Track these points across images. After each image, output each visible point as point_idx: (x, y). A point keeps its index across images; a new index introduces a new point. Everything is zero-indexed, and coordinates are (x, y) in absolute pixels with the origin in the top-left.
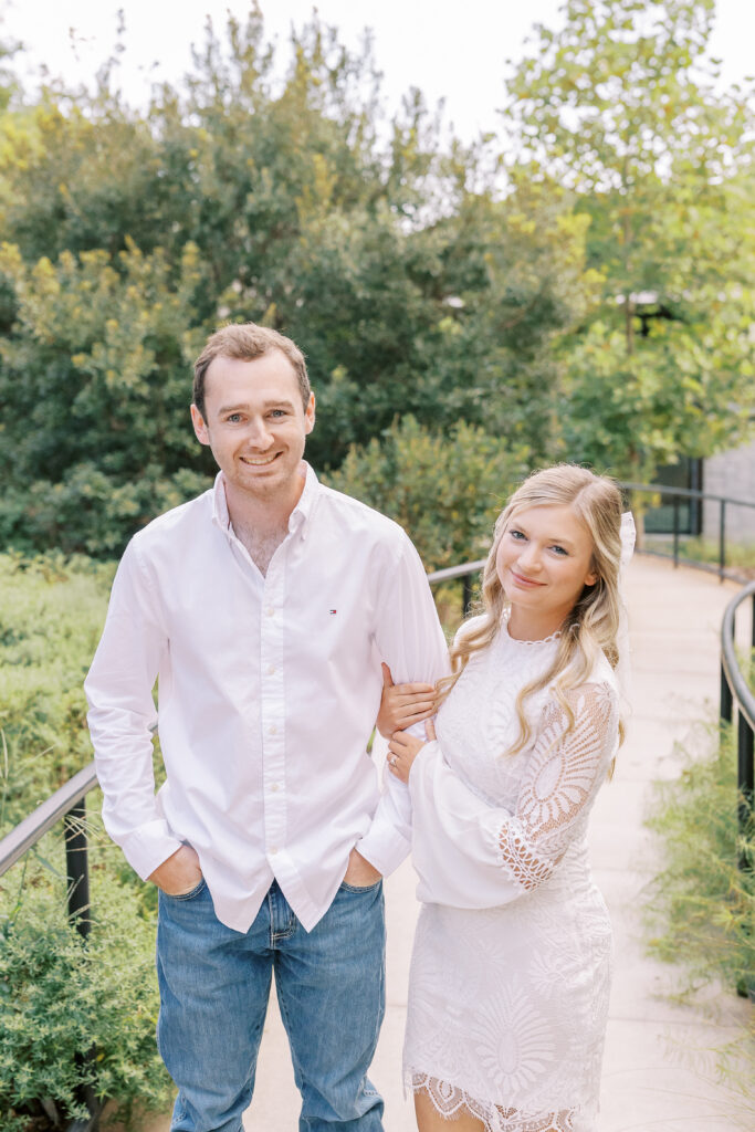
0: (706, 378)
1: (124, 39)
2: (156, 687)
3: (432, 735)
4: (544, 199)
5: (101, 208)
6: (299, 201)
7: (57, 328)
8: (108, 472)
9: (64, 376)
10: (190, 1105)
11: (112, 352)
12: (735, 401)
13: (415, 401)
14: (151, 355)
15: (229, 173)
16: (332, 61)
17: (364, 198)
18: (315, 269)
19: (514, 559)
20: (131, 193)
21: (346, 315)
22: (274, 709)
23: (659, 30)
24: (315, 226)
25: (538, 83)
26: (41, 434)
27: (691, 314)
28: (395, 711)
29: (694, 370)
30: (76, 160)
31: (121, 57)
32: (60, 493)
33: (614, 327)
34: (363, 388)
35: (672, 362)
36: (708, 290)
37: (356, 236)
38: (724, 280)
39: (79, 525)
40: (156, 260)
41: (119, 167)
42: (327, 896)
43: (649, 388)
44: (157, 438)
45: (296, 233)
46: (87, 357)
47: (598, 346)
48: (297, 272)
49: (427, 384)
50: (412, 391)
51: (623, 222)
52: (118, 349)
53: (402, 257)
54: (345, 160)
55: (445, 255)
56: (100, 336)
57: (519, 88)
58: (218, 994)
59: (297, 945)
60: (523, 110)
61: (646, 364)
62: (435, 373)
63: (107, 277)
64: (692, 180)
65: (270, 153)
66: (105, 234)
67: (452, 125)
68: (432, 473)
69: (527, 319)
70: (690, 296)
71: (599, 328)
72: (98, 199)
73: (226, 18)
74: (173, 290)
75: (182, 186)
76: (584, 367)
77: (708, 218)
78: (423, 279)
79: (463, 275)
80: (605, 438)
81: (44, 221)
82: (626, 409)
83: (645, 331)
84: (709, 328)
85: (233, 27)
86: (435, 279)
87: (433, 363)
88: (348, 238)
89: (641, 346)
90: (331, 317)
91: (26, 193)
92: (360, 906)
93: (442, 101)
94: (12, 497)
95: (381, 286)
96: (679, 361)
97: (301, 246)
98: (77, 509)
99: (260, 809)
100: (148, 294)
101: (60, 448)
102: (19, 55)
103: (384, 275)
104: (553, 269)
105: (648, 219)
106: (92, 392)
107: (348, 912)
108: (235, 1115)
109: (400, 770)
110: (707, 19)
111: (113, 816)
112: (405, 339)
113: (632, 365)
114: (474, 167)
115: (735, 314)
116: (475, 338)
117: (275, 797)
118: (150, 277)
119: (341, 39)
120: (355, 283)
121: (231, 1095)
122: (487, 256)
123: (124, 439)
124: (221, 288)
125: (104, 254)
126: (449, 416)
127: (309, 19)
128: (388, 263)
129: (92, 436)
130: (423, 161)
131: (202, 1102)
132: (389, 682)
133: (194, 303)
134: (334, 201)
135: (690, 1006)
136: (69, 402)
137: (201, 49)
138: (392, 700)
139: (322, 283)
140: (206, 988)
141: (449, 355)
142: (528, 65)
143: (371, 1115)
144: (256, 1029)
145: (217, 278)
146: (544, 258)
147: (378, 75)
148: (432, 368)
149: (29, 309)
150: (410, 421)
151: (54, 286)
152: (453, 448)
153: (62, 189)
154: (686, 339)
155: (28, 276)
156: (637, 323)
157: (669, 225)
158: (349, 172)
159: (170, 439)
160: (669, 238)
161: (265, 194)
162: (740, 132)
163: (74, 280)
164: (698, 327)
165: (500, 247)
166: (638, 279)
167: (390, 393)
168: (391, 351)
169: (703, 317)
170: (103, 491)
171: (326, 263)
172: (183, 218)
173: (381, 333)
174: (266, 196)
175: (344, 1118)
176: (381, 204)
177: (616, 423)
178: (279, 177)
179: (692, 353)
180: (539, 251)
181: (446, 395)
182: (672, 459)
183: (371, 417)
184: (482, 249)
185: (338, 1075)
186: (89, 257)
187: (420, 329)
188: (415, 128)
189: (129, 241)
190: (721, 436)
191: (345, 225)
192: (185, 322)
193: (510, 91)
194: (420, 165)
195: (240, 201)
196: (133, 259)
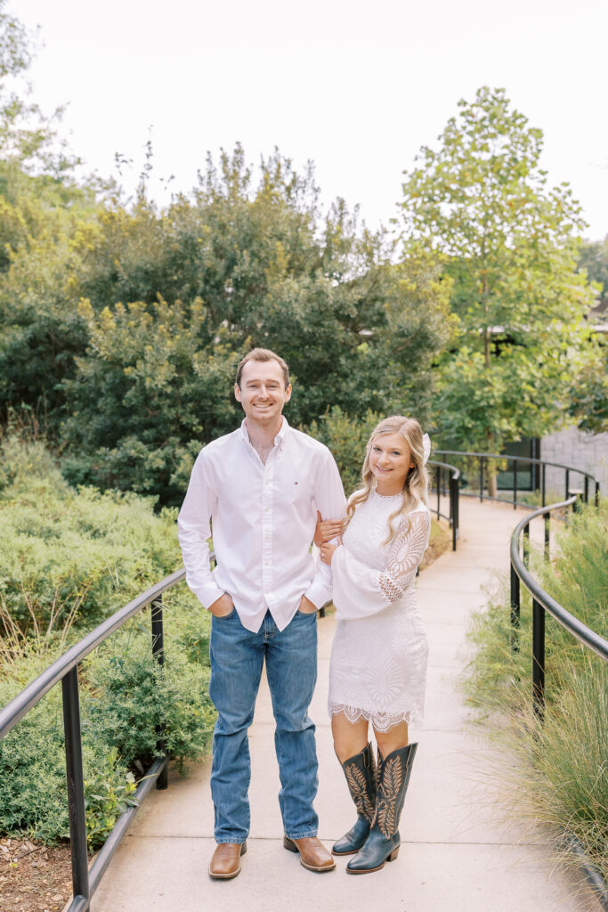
0: (537, 384)
1: (152, 161)
2: (211, 523)
3: (341, 542)
4: (422, 268)
5: (140, 274)
6: (266, 271)
7: (114, 351)
8: (145, 442)
9: (117, 381)
10: (224, 720)
11: (149, 365)
12: (557, 399)
13: (340, 398)
14: (173, 367)
15: (221, 252)
16: (288, 181)
17: (308, 268)
18: (277, 313)
19: (377, 460)
20: (160, 265)
21: (297, 342)
22: (268, 527)
23: (506, 151)
24: (276, 287)
25: (424, 185)
26: (101, 418)
27: (527, 340)
28: (323, 533)
29: (529, 378)
30: (125, 243)
31: (150, 173)
32: (115, 454)
33: (475, 350)
34: (307, 389)
35: (515, 373)
36: (538, 324)
37: (303, 292)
38: (550, 318)
39: (126, 476)
40: (176, 308)
41: (152, 248)
42: (290, 616)
43: (499, 390)
44: (177, 420)
45: (265, 290)
46: (133, 368)
47: (466, 362)
48: (265, 315)
49: (348, 387)
50: (339, 391)
51: (482, 279)
52: (152, 364)
53: (332, 306)
54: (296, 244)
55: (360, 304)
56: (141, 355)
57: (411, 190)
58: (240, 664)
59: (277, 640)
60: (415, 204)
61: (497, 374)
62: (353, 380)
63: (145, 319)
64: (526, 252)
65: (248, 241)
66: (143, 291)
67: (363, 221)
68: (351, 442)
69: (410, 345)
70: (527, 329)
71: (465, 350)
72: (139, 269)
73: (221, 153)
74: (186, 326)
75: (192, 261)
76: (455, 376)
77: (538, 278)
78: (346, 319)
79: (371, 317)
80: (469, 423)
81: (105, 282)
82: (483, 403)
83: (498, 352)
84: (540, 351)
85: (224, 159)
86: (354, 320)
87: (352, 373)
88: (298, 294)
89: (495, 362)
90: (287, 343)
91: (93, 265)
92: (306, 623)
93: (357, 206)
94: (83, 458)
95: (319, 324)
96: (519, 372)
97: (267, 300)
98: (126, 464)
99: (260, 573)
100: (171, 329)
101: (114, 427)
102: (77, 167)
103: (321, 318)
104: (427, 314)
105: (498, 277)
106: (136, 391)
107: (300, 625)
108: (245, 727)
109: (326, 559)
110: (537, 145)
111: (193, 581)
112: (334, 357)
113: (487, 375)
114: (378, 248)
115: (557, 341)
116: (378, 357)
117: (267, 568)
118: (172, 318)
119: (294, 167)
120: (302, 322)
121: (244, 716)
122: (386, 305)
123: (154, 421)
124: (216, 325)
125: (143, 304)
126: (362, 406)
127: (272, 153)
128: (323, 309)
129: (135, 419)
130: (346, 244)
131: (230, 719)
132: (320, 520)
133: (199, 335)
134: (288, 270)
135: (484, 725)
136: (119, 398)
137: (204, 173)
138: (322, 528)
139: (281, 322)
140: (234, 661)
141: (362, 368)
142: (418, 174)
143: (309, 731)
144: (256, 684)
145: (213, 318)
146: (422, 306)
147: (316, 190)
148: (351, 376)
149: (97, 339)
150: (337, 410)
151: (112, 324)
152: (364, 427)
153: (116, 262)
154: (523, 357)
155: (96, 318)
156: (492, 347)
157: (511, 282)
158: (298, 252)
159: (184, 420)
160: (511, 290)
161: (245, 266)
162: (558, 221)
163: (124, 320)
164: (533, 349)
165: (395, 299)
166: (492, 317)
167: (324, 392)
168: (325, 365)
169: (535, 343)
170: (142, 454)
171: (284, 310)
172: (192, 280)
173: (317, 354)
174: (245, 267)
175: (297, 730)
176: (319, 272)
177: (478, 413)
178: (253, 255)
179: (528, 367)
180: (419, 301)
181: (360, 394)
182: (517, 438)
183: (312, 408)
184: (383, 300)
185: (294, 707)
186: (133, 306)
187: (343, 351)
188: (340, 223)
189: (159, 295)
190: (548, 423)
191: (296, 286)
192: (195, 347)
193: (406, 192)
194: (344, 247)
195: (229, 269)
196: (161, 307)
